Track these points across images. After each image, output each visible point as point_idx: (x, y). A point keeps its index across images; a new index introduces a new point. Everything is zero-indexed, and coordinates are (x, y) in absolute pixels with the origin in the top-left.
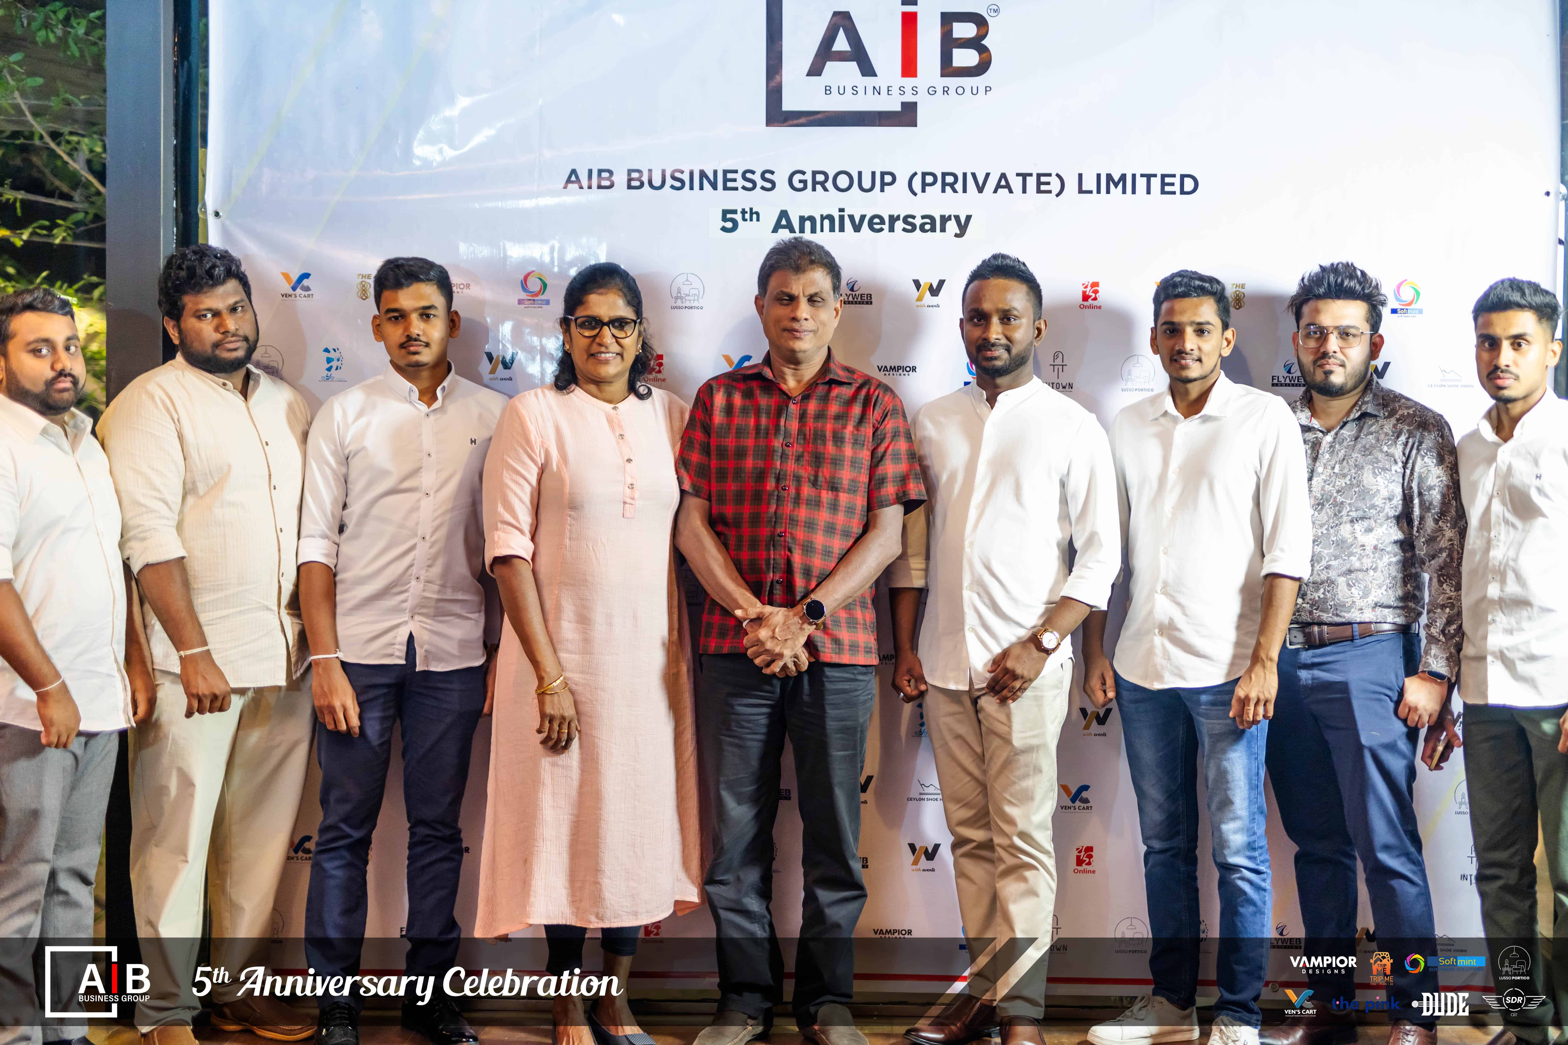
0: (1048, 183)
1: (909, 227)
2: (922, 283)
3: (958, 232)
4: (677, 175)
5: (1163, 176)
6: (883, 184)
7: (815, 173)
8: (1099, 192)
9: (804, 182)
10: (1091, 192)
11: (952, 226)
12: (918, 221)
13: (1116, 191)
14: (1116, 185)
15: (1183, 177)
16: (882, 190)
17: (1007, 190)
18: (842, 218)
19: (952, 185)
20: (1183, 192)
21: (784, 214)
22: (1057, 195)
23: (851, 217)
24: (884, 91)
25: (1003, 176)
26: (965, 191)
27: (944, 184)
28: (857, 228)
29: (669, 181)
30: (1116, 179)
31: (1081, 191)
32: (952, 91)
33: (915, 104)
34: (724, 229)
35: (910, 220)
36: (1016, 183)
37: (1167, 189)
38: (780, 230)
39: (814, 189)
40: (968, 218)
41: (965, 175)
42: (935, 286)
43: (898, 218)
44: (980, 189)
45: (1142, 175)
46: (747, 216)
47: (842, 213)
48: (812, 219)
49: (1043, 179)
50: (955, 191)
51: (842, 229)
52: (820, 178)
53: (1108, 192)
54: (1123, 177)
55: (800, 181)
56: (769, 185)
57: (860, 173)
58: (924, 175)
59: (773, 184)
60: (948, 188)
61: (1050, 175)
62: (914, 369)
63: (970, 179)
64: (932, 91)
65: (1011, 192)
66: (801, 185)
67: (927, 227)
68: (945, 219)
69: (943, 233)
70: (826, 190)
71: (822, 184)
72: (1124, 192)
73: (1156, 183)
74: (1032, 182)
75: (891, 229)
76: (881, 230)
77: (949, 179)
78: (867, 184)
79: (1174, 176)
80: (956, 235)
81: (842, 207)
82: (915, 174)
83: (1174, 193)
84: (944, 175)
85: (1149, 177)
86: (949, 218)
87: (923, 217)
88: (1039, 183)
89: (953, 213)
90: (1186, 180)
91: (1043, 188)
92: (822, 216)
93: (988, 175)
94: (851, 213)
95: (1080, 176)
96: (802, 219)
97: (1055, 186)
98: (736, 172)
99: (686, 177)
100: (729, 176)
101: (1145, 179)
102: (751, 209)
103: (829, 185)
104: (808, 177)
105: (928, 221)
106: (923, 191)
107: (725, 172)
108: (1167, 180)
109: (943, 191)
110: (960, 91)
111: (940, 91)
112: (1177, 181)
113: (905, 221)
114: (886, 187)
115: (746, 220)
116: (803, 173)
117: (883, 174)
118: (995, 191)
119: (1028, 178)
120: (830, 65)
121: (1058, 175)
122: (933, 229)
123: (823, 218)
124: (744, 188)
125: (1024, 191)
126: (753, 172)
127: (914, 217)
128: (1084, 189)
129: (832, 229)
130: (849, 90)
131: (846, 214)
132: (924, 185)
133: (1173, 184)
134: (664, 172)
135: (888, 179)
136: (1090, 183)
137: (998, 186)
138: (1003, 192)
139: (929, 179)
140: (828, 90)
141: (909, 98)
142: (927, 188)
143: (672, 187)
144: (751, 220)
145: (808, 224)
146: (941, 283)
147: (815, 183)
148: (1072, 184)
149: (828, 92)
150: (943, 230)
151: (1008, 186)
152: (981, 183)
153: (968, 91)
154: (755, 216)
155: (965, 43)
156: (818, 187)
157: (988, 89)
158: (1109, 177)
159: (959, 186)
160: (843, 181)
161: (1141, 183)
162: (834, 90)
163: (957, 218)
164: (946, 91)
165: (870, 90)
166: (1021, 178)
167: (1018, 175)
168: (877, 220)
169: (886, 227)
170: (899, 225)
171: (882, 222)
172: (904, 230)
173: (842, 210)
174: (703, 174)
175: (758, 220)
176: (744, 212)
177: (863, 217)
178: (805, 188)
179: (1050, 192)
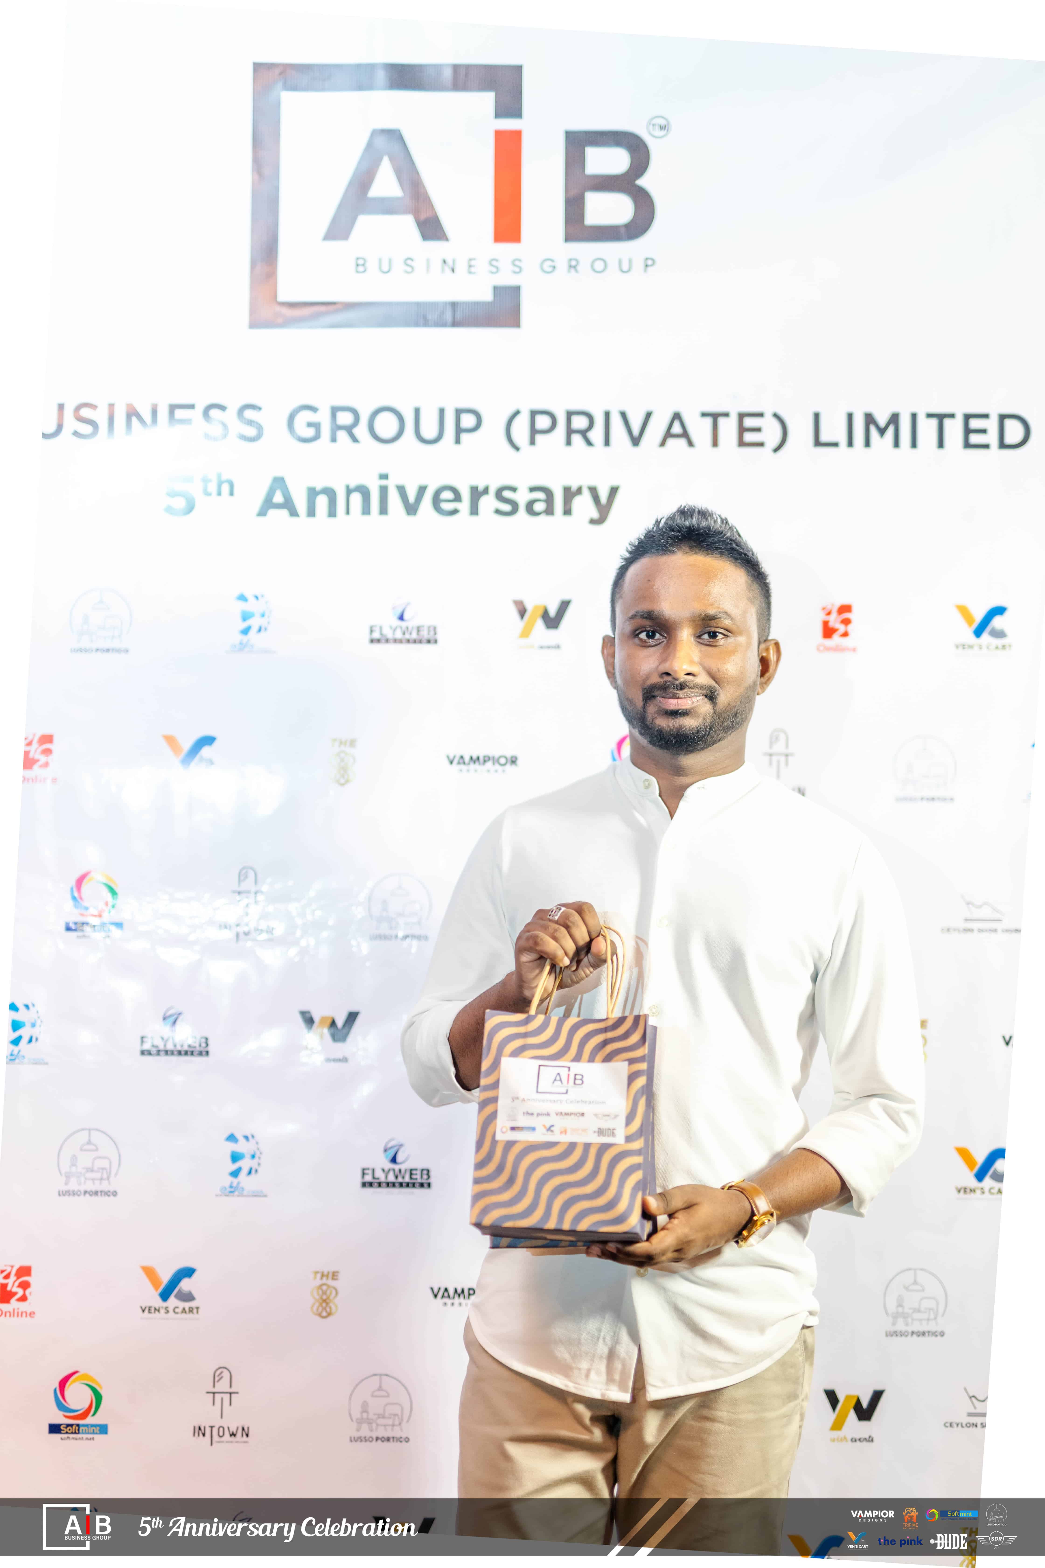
0: (758, 430)
1: (507, 508)
2: (529, 607)
3: (595, 515)
4: (85, 413)
5: (967, 417)
6: (459, 430)
7: (334, 411)
8: (850, 444)
9: (316, 426)
10: (836, 445)
11: (584, 506)
12: (522, 497)
13: (882, 443)
14: (882, 431)
15: (1003, 418)
16: (458, 441)
17: (683, 442)
18: (384, 490)
19: (584, 433)
20: (1002, 445)
21: (279, 482)
22: (776, 450)
23: (402, 490)
24: (462, 267)
25: (677, 416)
26: (607, 443)
27: (570, 432)
28: (411, 509)
29: (70, 423)
30: (882, 422)
31: (818, 443)
32: (584, 266)
33: (517, 290)
34: (169, 510)
35: (507, 494)
36: (700, 429)
37: (974, 439)
38: (272, 512)
39: (334, 439)
40: (614, 491)
41: (607, 415)
42: (552, 613)
43: (486, 491)
44: (636, 441)
45: (929, 416)
46: (213, 488)
47: (384, 482)
48: (330, 493)
49: (749, 422)
50: (589, 443)
51: (384, 510)
52: (345, 419)
53: (867, 444)
54: (894, 419)
55: (310, 425)
56: (251, 432)
57: (417, 411)
58: (534, 414)
59: (260, 428)
60: (577, 439)
61: (761, 415)
62: (513, 761)
63: (616, 423)
64: (548, 266)
65: (690, 444)
66: (310, 432)
67: (539, 507)
68: (569, 494)
69: (567, 518)
70: (355, 440)
71: (349, 430)
72: (897, 444)
73: (954, 429)
74: (728, 428)
75: (474, 511)
76: (455, 512)
77: (579, 423)
78: (429, 430)
79: (986, 416)
80: (592, 522)
81: (384, 471)
82: (517, 413)
83: (987, 446)
84: (570, 414)
85: (941, 418)
86: (579, 491)
87: (532, 489)
88: (742, 430)
89: (585, 483)
90: (1009, 424)
91: (749, 437)
92: (348, 487)
93: (649, 415)
94: (400, 483)
95: (817, 416)
96: (312, 493)
97: (771, 433)
98: (192, 407)
99: (100, 416)
100: (179, 414)
101: (934, 422)
102: (219, 476)
103: (361, 431)
104: (323, 417)
105: (541, 495)
106: (532, 442)
107: (173, 408)
108: (974, 424)
109: (569, 442)
110: (599, 266)
111: (562, 265)
112: (992, 425)
113: (499, 496)
114: (464, 436)
115: (209, 494)
116: (313, 409)
117: (459, 412)
118: (663, 444)
119: (721, 421)
120: (363, 221)
121: (776, 416)
122: (549, 511)
123: (349, 491)
124: (207, 436)
125: (715, 443)
126: (223, 408)
127: (514, 489)
128: (824, 438)
129: (366, 510)
130: (399, 266)
131: (391, 484)
132: (534, 432)
133: (984, 431)
134: (61, 407)
135: (468, 421)
136: (834, 430)
137: (668, 434)
138: (677, 445)
139: (543, 422)
140: (360, 265)
141: (507, 279)
142: (539, 438)
143: (76, 434)
144: (219, 494)
145: (322, 502)
146: (564, 605)
147: (336, 428)
148: (800, 431)
149: (361, 269)
150: (567, 512)
151: (685, 434)
152: (636, 430)
153: (613, 265)
154: (225, 488)
155: (606, 183)
156: (342, 435)
157: (649, 263)
158: (869, 419)
159: (597, 435)
160: (386, 425)
161: (927, 429)
162: (372, 265)
163: (593, 491)
164: (573, 266)
165: (437, 264)
166: (709, 421)
167: (704, 415)
168: (447, 495)
169: (464, 506)
170: (488, 503)
171: (458, 498)
172: (498, 512)
173: (384, 477)
174: (132, 413)
175: (232, 493)
176: (206, 480)
177: (422, 490)
178: (317, 437)
179: (761, 444)
